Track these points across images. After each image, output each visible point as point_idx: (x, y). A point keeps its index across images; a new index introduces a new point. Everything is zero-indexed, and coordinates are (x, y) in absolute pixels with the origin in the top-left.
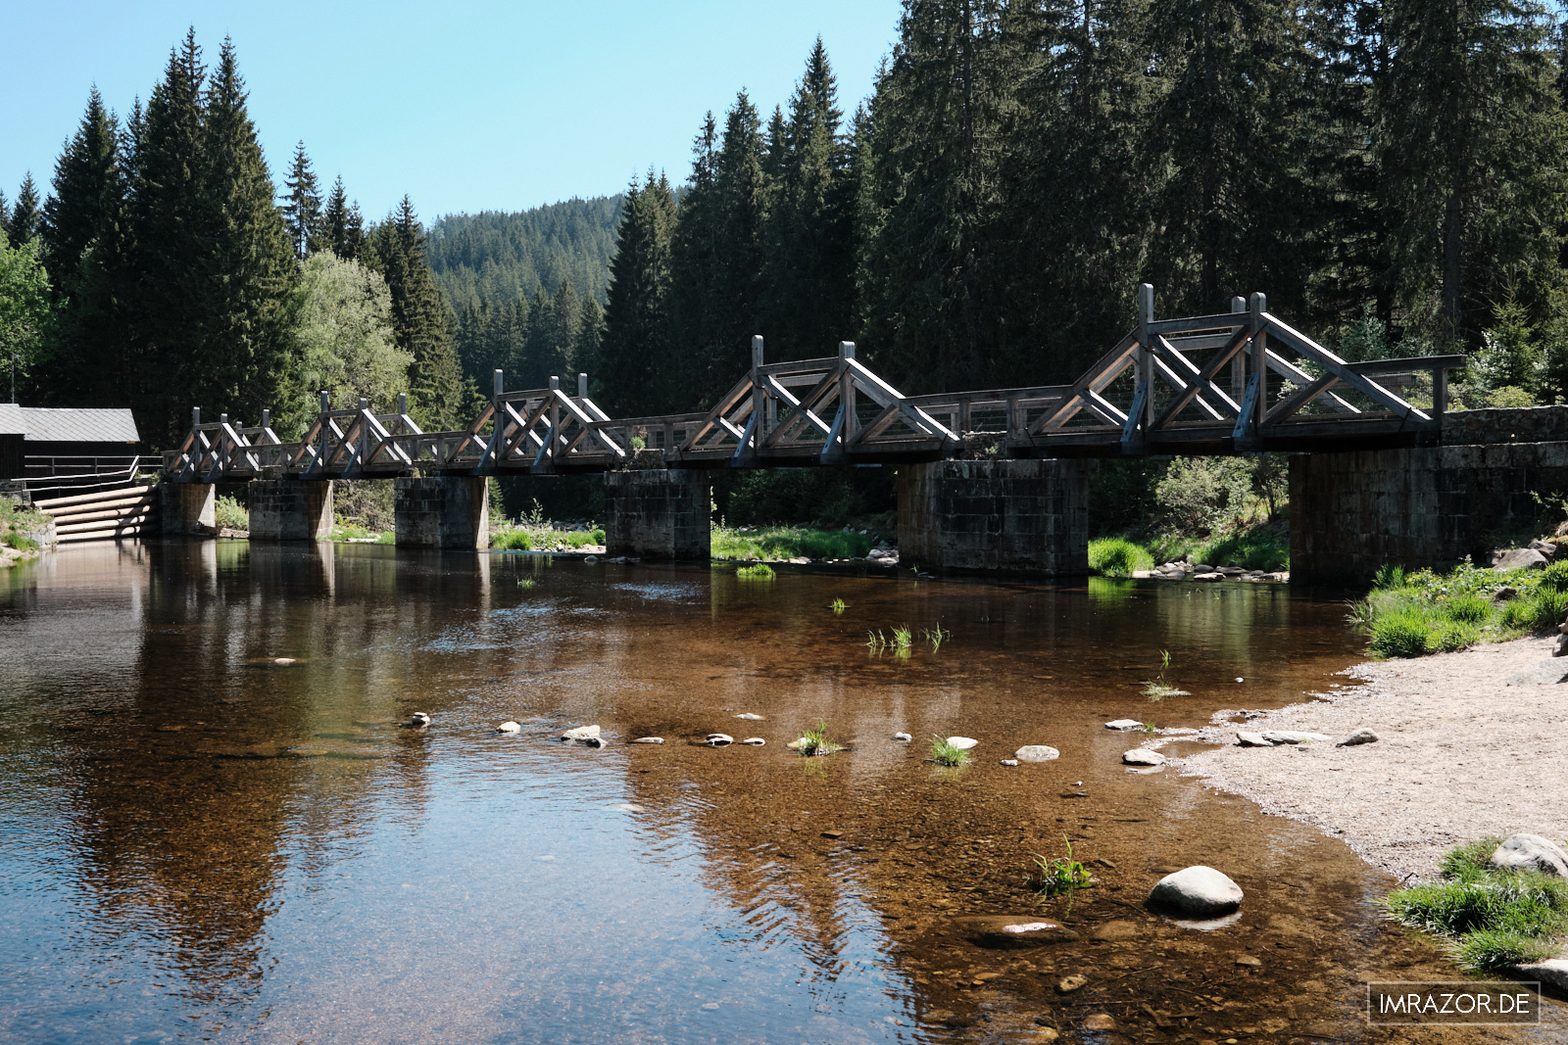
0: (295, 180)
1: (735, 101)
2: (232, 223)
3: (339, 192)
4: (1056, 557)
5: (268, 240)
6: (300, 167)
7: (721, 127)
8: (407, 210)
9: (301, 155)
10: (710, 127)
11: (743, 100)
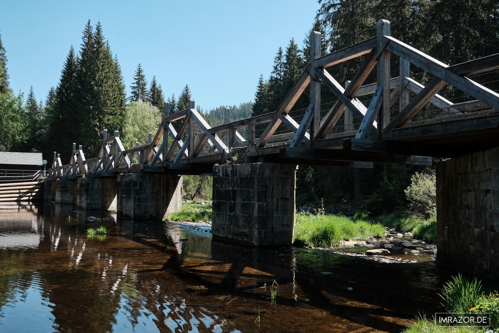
0: (137, 78)
1: (289, 43)
2: (95, 88)
3: (154, 82)
4: (259, 233)
5: (109, 94)
6: (139, 73)
7: (284, 53)
8: (187, 90)
9: (139, 69)
10: (280, 53)
11: (292, 42)
